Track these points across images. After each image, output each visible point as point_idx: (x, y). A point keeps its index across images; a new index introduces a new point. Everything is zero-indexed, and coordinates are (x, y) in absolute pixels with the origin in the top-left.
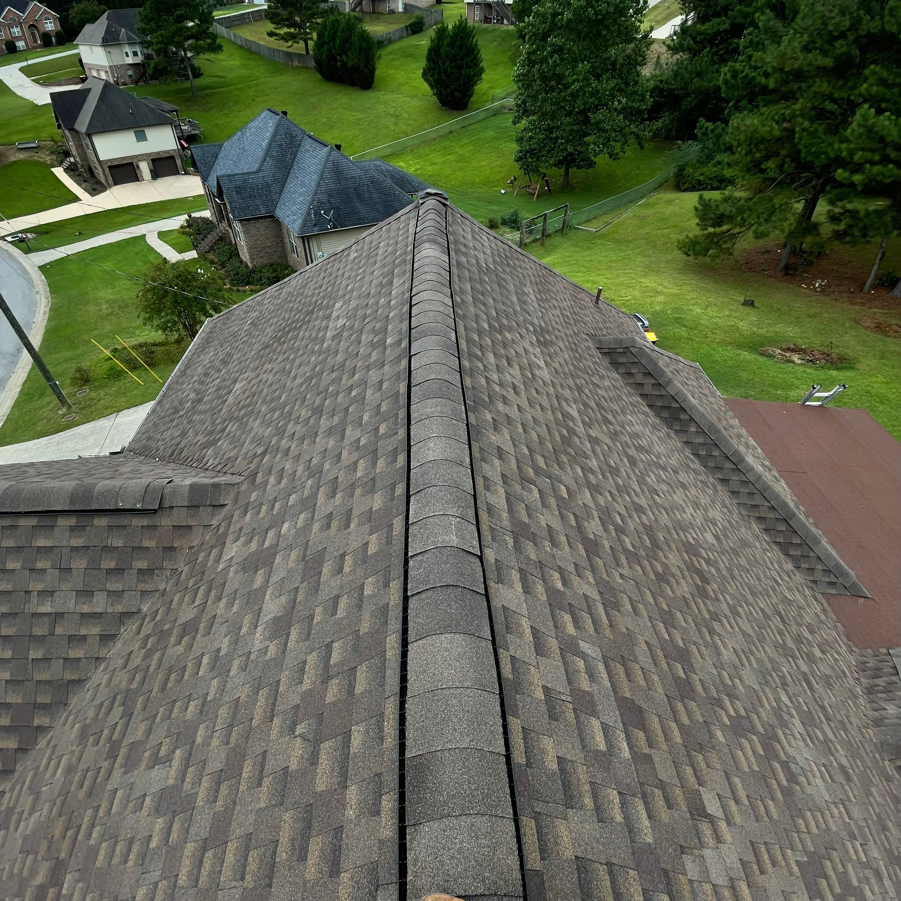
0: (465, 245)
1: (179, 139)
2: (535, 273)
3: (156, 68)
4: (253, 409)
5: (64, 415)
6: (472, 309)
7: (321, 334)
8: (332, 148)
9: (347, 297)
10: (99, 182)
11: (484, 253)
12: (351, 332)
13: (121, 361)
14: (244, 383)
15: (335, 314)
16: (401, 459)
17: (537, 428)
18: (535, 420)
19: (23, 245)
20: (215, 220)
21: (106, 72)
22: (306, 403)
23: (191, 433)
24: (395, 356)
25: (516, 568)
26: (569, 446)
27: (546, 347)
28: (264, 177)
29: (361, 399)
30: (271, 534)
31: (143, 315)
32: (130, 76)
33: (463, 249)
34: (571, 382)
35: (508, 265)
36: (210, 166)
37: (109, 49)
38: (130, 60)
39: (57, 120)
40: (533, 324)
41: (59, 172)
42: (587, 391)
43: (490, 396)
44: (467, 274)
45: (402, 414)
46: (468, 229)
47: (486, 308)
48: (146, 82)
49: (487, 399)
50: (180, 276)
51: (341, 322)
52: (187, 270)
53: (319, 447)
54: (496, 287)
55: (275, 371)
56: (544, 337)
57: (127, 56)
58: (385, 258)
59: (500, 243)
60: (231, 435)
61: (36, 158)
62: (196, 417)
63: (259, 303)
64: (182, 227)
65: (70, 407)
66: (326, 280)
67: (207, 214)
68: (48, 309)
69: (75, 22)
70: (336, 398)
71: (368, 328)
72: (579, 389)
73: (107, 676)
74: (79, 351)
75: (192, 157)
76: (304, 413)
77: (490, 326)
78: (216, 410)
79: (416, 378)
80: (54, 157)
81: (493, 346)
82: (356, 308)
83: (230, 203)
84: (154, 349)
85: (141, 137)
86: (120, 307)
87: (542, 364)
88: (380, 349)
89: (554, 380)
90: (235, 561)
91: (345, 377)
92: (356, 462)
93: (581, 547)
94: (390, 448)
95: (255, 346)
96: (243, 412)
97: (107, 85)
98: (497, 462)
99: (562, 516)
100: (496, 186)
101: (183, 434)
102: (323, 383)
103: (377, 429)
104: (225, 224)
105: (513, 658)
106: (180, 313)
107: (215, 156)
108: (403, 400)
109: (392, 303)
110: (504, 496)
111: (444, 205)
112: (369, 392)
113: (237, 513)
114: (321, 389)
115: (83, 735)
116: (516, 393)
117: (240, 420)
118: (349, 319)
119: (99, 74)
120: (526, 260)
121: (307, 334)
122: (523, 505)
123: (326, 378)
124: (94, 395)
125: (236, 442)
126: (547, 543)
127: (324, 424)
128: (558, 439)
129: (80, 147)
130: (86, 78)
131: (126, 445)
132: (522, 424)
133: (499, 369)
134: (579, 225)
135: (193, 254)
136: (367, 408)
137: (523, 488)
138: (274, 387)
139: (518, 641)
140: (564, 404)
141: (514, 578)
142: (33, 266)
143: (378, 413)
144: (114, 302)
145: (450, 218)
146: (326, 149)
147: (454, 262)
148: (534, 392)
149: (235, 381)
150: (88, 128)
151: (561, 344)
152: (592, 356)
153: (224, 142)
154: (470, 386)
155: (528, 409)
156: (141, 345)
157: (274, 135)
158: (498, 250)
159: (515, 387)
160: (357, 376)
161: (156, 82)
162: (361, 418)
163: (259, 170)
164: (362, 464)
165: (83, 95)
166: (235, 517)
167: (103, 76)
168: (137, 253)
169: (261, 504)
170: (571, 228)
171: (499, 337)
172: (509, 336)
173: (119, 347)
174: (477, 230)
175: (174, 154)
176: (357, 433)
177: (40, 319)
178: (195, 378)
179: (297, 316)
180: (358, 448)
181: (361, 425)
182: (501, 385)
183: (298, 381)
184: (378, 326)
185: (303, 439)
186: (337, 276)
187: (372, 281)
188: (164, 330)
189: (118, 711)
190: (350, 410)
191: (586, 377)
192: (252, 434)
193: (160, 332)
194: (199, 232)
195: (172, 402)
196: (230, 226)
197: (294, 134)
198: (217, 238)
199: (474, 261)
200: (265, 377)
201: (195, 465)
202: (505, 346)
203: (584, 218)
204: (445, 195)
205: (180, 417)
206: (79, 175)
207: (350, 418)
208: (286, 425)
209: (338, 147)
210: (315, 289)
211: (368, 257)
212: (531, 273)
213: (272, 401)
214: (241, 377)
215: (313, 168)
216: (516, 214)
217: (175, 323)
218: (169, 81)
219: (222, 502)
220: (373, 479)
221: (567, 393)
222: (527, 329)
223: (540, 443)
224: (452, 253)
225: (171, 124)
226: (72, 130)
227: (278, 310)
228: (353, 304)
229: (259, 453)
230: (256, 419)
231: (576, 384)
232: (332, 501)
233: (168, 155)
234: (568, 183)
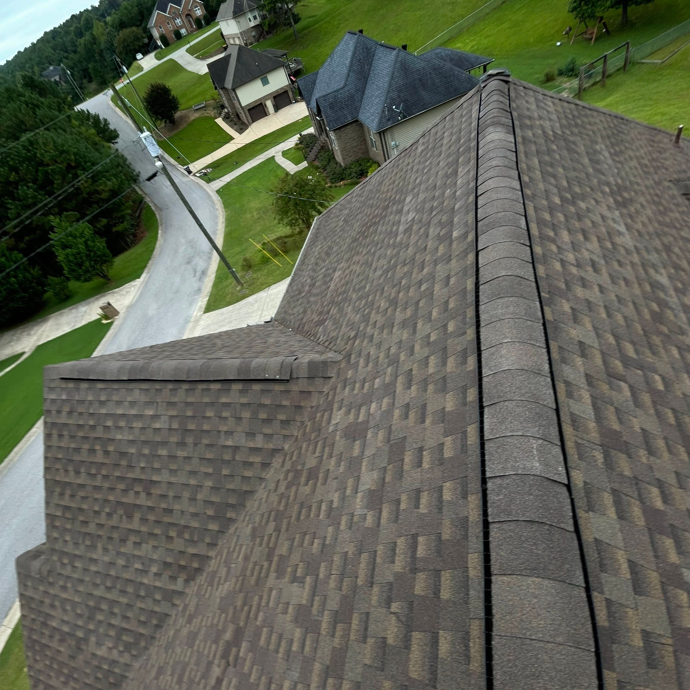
0: (530, 118)
1: (289, 75)
2: (606, 126)
3: (269, 25)
4: (347, 296)
5: (240, 291)
6: (541, 186)
7: (395, 228)
8: (400, 50)
9: (416, 191)
10: (243, 123)
11: (550, 120)
12: (420, 225)
13: (268, 251)
14: (340, 272)
15: (406, 209)
16: (472, 361)
17: (623, 309)
18: (620, 299)
19: (206, 177)
20: (317, 135)
21: (239, 38)
22: (384, 295)
23: (309, 312)
24: (461, 249)
25: (608, 490)
26: (662, 323)
27: (625, 207)
28: (348, 90)
29: (430, 294)
30: (363, 410)
31: (278, 217)
32: (254, 36)
33: (528, 122)
34: (657, 243)
35: (577, 125)
36: (311, 92)
37: (238, 20)
38: (252, 24)
39: (214, 84)
40: (608, 184)
41: (220, 121)
42: (676, 250)
43: (567, 283)
44: (533, 148)
45: (471, 313)
46: (532, 100)
47: (556, 180)
48: (264, 38)
49: (563, 286)
50: (297, 184)
51: (411, 216)
52: (301, 179)
53: (395, 338)
54: (565, 153)
55: (361, 263)
56: (621, 196)
57: (250, 21)
58: (450, 147)
59: (566, 104)
60: (334, 317)
61: (206, 115)
62: (312, 299)
63: (349, 202)
64: (297, 144)
65: (242, 285)
66: (398, 176)
67: (311, 130)
68: (224, 220)
69: (214, 5)
70: (408, 292)
71: (435, 221)
72: (668, 249)
73: (266, 493)
74: (244, 247)
75: (299, 88)
76: (383, 304)
77: (562, 199)
78: (323, 294)
79: (484, 275)
80: (216, 111)
81: (567, 220)
82: (424, 201)
83: (326, 118)
84: (286, 240)
85: (265, 82)
86: (264, 213)
87: (622, 229)
88: (447, 243)
89: (638, 245)
90: (340, 427)
91: (415, 270)
92: (427, 357)
93: (682, 449)
94: (459, 348)
95: (347, 240)
96: (340, 298)
97: (240, 48)
98: (579, 361)
99: (658, 414)
100: (551, 40)
101: (305, 312)
102: (398, 276)
103: (445, 326)
104: (324, 136)
105: (609, 602)
106: (299, 211)
107: (314, 83)
108: (471, 298)
109: (458, 193)
110: (589, 401)
111: (507, 82)
112: (437, 288)
113: (339, 386)
114: (396, 282)
115: (254, 535)
116: (596, 270)
117: (338, 304)
118: (417, 211)
119: (234, 41)
120: (595, 114)
121: (384, 229)
122: (612, 409)
123: (400, 271)
124: (255, 276)
125: (337, 324)
126: (642, 452)
127: (399, 316)
128: (648, 316)
129: (230, 100)
130: (227, 46)
131: (273, 316)
132: (605, 307)
133: (575, 247)
134: (643, 58)
135: (305, 164)
136: (435, 304)
137: (611, 388)
138: (361, 278)
139: (613, 579)
140: (652, 272)
141: (606, 502)
142: (212, 191)
143: (446, 310)
144: (260, 209)
145: (512, 94)
146: (395, 52)
147: (519, 139)
148: (616, 264)
149: (335, 271)
150: (233, 85)
151: (642, 199)
152: (677, 205)
153: (320, 69)
154: (544, 275)
155: (610, 288)
156: (278, 239)
157: (354, 53)
158: (564, 112)
159: (594, 265)
160: (425, 271)
161: (271, 35)
162: (430, 313)
163: (345, 85)
164: (432, 360)
165: (226, 60)
166: (338, 390)
167: (238, 42)
168: (270, 171)
169: (355, 382)
170: (634, 64)
171: (572, 209)
172: (583, 205)
173: (266, 241)
174: (541, 97)
175: (288, 89)
176: (427, 329)
177: (221, 227)
178: (310, 267)
179: (376, 212)
180: (429, 344)
181: (430, 321)
182: (579, 265)
183: (379, 273)
184: (444, 219)
185: (382, 329)
186: (407, 171)
187: (437, 173)
188: (291, 226)
189: (272, 525)
190: (420, 305)
191: (674, 232)
192: (347, 318)
193: (288, 228)
194: (307, 146)
195: (297, 285)
196: (327, 136)
197: (369, 46)
198: (320, 148)
199: (540, 132)
200: (354, 267)
201: (312, 338)
202: (580, 218)
203: (648, 50)
204: (507, 73)
205: (303, 297)
206: (231, 121)
207: (421, 313)
208: (370, 313)
209: (405, 47)
210: (389, 185)
211: (434, 148)
212: (601, 127)
213: (359, 290)
214: (338, 267)
215: (385, 72)
216: (573, 62)
217: (297, 220)
218: (279, 32)
219: (329, 375)
220: (444, 379)
221: (654, 257)
222: (602, 192)
223: (628, 326)
224: (517, 130)
225: (283, 66)
226: (223, 88)
227: (362, 206)
228: (422, 197)
229: (352, 336)
230: (349, 305)
231: (663, 244)
232: (408, 391)
233: (283, 91)
234: (627, 21)
